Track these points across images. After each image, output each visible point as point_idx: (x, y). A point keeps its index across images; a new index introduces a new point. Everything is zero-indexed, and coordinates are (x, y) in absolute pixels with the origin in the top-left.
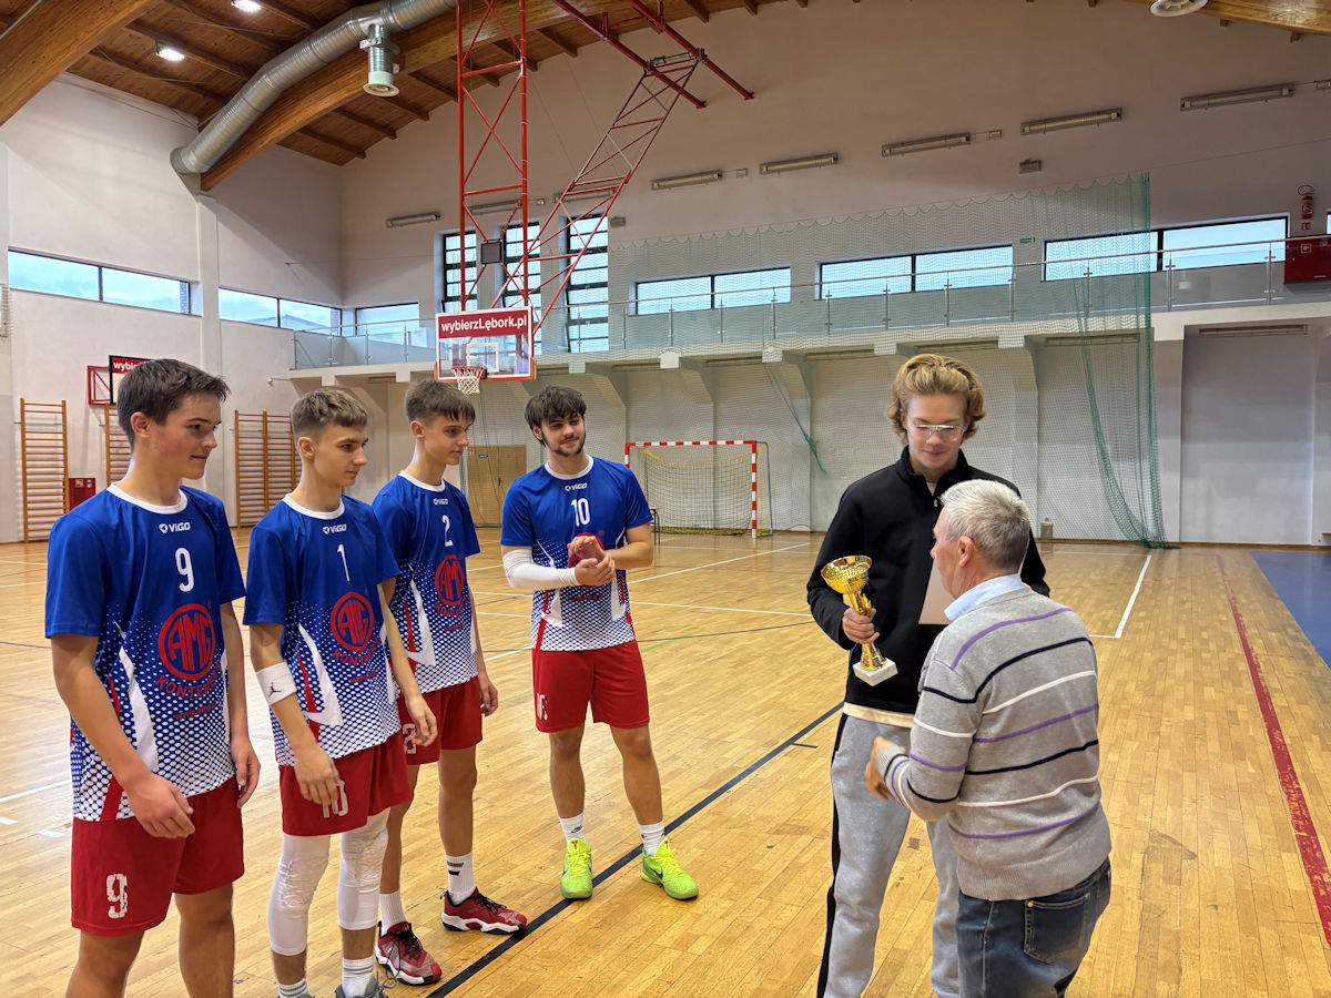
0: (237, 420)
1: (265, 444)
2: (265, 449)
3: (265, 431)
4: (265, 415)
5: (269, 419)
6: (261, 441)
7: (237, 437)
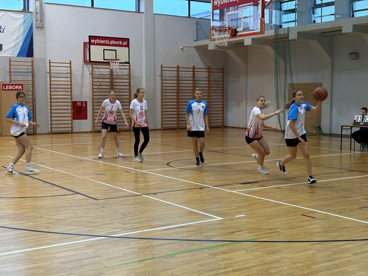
0: (162, 70)
1: (178, 83)
2: (178, 86)
3: (178, 76)
4: (178, 67)
5: (180, 69)
6: (176, 82)
7: (162, 80)
